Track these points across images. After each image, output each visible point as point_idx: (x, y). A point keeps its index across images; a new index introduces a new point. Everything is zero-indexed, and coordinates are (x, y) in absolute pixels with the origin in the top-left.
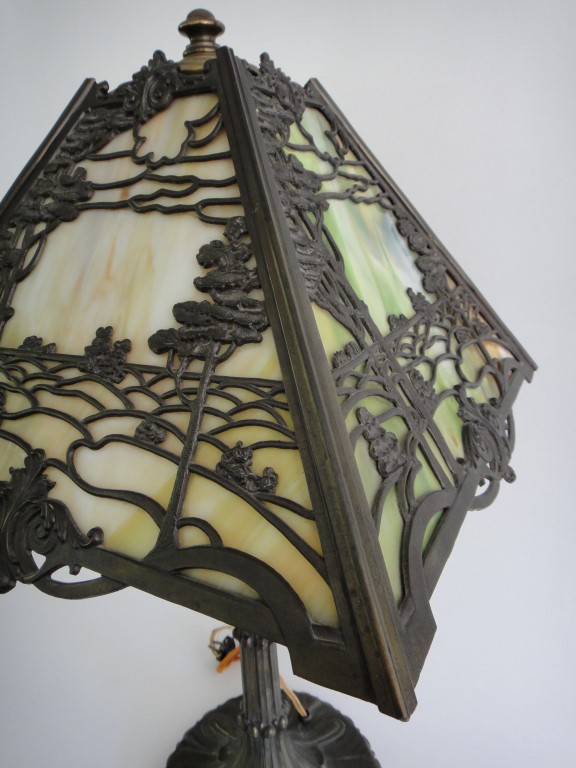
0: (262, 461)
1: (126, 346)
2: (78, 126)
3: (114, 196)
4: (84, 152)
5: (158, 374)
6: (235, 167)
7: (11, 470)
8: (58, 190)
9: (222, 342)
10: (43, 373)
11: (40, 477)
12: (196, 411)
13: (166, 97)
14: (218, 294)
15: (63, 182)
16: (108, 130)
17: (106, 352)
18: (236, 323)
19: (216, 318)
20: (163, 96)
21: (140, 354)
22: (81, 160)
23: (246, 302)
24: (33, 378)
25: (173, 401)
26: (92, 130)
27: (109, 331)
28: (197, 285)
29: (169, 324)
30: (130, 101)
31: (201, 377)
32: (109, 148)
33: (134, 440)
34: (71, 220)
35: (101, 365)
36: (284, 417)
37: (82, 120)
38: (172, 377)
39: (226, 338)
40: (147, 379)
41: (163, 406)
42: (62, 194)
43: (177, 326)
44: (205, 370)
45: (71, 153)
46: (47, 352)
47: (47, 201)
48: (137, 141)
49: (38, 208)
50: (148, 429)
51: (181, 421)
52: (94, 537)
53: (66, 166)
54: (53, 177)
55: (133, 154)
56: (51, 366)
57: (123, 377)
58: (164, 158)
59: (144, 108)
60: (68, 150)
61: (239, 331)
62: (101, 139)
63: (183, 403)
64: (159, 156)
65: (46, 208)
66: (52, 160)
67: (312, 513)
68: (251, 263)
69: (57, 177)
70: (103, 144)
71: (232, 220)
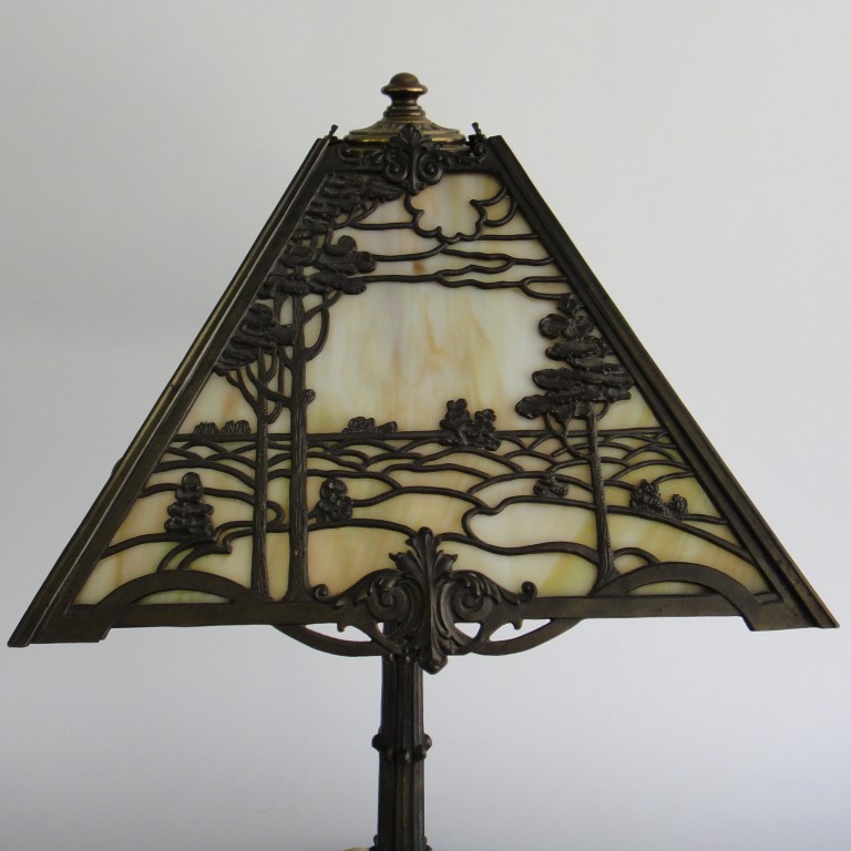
0: (666, 491)
1: (489, 415)
2: (323, 189)
3: (406, 268)
4: (342, 219)
5: (540, 436)
6: (546, 248)
7: (392, 556)
8: (323, 259)
9: (597, 402)
10: (392, 454)
11: (435, 555)
12: (591, 463)
13: (440, 173)
14: (578, 362)
15: (327, 249)
16: (371, 199)
17: (469, 423)
18: (607, 385)
19: (586, 382)
20: (436, 172)
21: (508, 421)
22: (341, 226)
23: (608, 367)
24: (378, 459)
25: (565, 457)
26: (347, 197)
27: (462, 403)
28: (550, 355)
29: (529, 390)
30: (393, 172)
31: (588, 433)
32: (374, 218)
33: (537, 498)
34: (356, 293)
35: (469, 437)
36: (674, 454)
37: (326, 184)
38: (556, 436)
39: (602, 398)
40: (527, 441)
41: (554, 464)
42: (334, 263)
43: (541, 393)
44: (590, 427)
45: (324, 219)
46: (390, 429)
47: (309, 271)
48: (415, 213)
49: (303, 279)
50: (550, 485)
51: (579, 472)
52: (528, 588)
53: (326, 233)
54: (306, 243)
55: (413, 226)
56: (397, 444)
57: (498, 445)
58: (459, 234)
59: (415, 181)
60: (318, 215)
61: (611, 391)
62: (364, 207)
63: (576, 458)
64: (448, 232)
65: (314, 278)
66: (299, 224)
67: (722, 519)
68: (595, 333)
69: (314, 244)
70: (367, 213)
71: (564, 296)
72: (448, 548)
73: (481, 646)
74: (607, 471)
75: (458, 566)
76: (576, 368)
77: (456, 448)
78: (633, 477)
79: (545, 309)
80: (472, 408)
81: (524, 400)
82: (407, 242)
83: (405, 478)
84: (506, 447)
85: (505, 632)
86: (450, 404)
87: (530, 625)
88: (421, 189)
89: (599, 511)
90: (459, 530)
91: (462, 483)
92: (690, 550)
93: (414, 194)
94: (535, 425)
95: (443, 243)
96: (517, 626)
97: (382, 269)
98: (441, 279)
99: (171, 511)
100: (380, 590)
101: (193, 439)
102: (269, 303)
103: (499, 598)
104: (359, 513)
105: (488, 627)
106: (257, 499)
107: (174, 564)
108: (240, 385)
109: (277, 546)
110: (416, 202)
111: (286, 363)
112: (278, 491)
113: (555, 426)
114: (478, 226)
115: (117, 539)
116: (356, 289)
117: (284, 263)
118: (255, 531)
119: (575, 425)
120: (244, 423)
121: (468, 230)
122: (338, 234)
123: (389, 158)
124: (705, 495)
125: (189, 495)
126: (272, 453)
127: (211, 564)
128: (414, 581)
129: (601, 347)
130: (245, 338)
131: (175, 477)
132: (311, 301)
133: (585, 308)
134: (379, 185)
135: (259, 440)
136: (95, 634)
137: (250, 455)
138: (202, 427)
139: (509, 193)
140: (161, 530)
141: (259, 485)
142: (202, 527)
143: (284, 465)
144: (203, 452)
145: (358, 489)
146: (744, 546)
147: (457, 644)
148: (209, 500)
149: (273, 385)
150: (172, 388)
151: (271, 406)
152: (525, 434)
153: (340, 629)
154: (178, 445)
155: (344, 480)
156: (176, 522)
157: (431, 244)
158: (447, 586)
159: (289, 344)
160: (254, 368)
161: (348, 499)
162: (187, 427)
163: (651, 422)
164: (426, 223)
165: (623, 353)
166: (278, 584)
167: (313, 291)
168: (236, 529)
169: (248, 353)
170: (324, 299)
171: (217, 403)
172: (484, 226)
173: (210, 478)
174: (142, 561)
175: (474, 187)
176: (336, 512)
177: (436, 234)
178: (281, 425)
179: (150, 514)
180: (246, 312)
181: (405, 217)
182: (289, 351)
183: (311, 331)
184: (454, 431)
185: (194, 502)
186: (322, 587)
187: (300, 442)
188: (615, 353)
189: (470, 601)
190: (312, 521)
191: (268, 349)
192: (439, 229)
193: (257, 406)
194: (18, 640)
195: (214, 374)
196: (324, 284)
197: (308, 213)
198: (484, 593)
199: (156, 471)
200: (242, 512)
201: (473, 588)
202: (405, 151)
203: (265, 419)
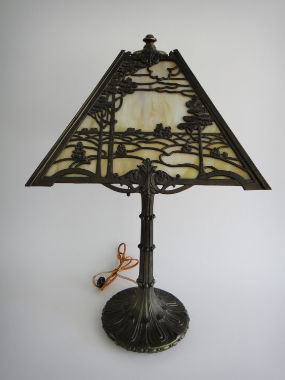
0: (221, 151)
1: (169, 128)
2: (122, 64)
3: (147, 87)
4: (128, 73)
5: (184, 134)
6: (189, 82)
7: (138, 166)
8: (122, 84)
9: (202, 125)
10: (139, 138)
11: (150, 166)
12: (199, 142)
13: (158, 61)
14: (197, 114)
15: (123, 81)
16: (137, 67)
17: (163, 130)
18: (205, 120)
19: (199, 119)
20: (157, 60)
21: (175, 130)
22: (128, 75)
23: (206, 116)
24: (135, 139)
25: (191, 140)
26: (130, 66)
27: (161, 125)
28: (188, 112)
29: (182, 122)
30: (144, 60)
31: (199, 134)
32: (138, 73)
33: (182, 152)
34: (131, 94)
35: (163, 134)
36: (224, 140)
37: (124, 63)
38: (189, 134)
39: (204, 124)
40: (180, 136)
41: (188, 142)
42: (125, 85)
43: (185, 122)
44: (199, 132)
45: (123, 73)
46: (139, 131)
47: (117, 87)
48: (150, 72)
49: (115, 89)
50: (186, 148)
51: (196, 145)
52: (178, 176)
53: (123, 77)
54: (117, 80)
55: (150, 75)
56: (141, 136)
57: (171, 136)
58: (163, 78)
59: (151, 62)
60: (121, 72)
61: (206, 122)
62: (135, 70)
63: (195, 140)
64: (160, 77)
65: (119, 89)
66: (115, 74)
67: (238, 159)
68: (203, 106)
69: (119, 80)
70: (135, 71)
71: (194, 96)
72: (155, 164)
73: (163, 192)
74: (204, 145)
75: (157, 169)
76: (196, 115)
77: (158, 137)
78: (212, 147)
79: (188, 99)
80: (164, 126)
81: (180, 124)
82: (147, 80)
83: (143, 145)
84: (173, 137)
85: (170, 188)
86: (157, 125)
87: (177, 186)
88: (152, 65)
89: (201, 156)
90: (158, 160)
91: (160, 147)
92: (228, 167)
93: (150, 66)
94: (183, 131)
95: (158, 80)
96: (174, 187)
97: (139, 87)
98: (157, 90)
99: (73, 152)
100: (133, 174)
101: (81, 133)
102: (105, 96)
103: (169, 178)
104: (129, 154)
105: (165, 186)
106: (99, 150)
107: (74, 166)
108: (95, 118)
109: (104, 163)
110: (150, 69)
111: (109, 112)
112: (105, 147)
113: (189, 132)
114: (169, 75)
115: (58, 159)
116: (131, 92)
117: (110, 85)
118: (98, 158)
119: (195, 132)
120: (96, 129)
121: (166, 76)
122: (126, 78)
123: (143, 55)
124: (233, 152)
125: (79, 148)
126: (104, 137)
127: (85, 167)
128: (144, 172)
129: (204, 110)
130: (97, 105)
131: (75, 143)
132: (117, 96)
133: (200, 99)
134: (140, 63)
135: (100, 133)
136: (50, 185)
137: (98, 137)
138: (84, 129)
139: (179, 66)
140: (71, 157)
141: (100, 146)
142: (82, 156)
143: (107, 140)
144: (84, 136)
145: (129, 147)
146: (244, 167)
147: (155, 190)
148: (85, 149)
149: (105, 118)
150: (75, 118)
151: (104, 124)
152: (180, 134)
153: (121, 186)
154: (76, 134)
155: (125, 145)
156: (75, 155)
157: (155, 80)
158: (154, 174)
159: (110, 107)
160: (100, 114)
161: (126, 150)
162: (79, 129)
163: (218, 131)
164: (153, 75)
165: (211, 112)
166: (104, 173)
167: (118, 93)
168: (92, 158)
169: (98, 109)
170: (121, 95)
171: (88, 123)
172: (171, 75)
173: (85, 144)
174: (65, 165)
175: (168, 65)
176: (122, 154)
177: (156, 78)
178: (107, 129)
179: (68, 153)
180: (98, 98)
181: (147, 73)
182: (110, 109)
183: (117, 104)
184: (158, 132)
185: (80, 150)
186: (117, 174)
187: (112, 134)
188: (209, 112)
189: (160, 179)
190: (115, 156)
191: (104, 108)
192: (157, 76)
193: (100, 124)
194: (28, 185)
195: (88, 115)
196: (122, 91)
197: (118, 71)
198: (164, 177)
199: (70, 141)
200: (95, 153)
201: (161, 175)
202: (148, 54)
203: (102, 127)
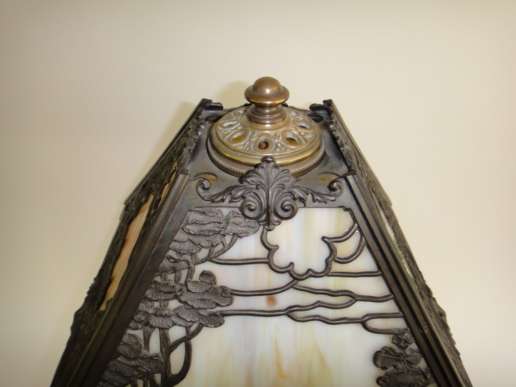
20: (291, 210)
22: (203, 262)
32: (233, 253)
34: (216, 326)
53: (189, 268)
55: (268, 262)
58: (309, 270)
62: (223, 242)
65: (177, 311)
68: (422, 365)
70: (226, 247)
71: (402, 332)
79: (382, 341)
82: (262, 277)
95: (296, 279)
97: (239, 303)
98: (292, 315)
102: (139, 334)
110: (271, 237)
114: (328, 263)
116: (216, 320)
121: (319, 266)
122: (199, 269)
129: (426, 378)
132: (176, 332)
133: (417, 342)
139: (359, 229)
157: (285, 279)
159: (158, 371)
164: (281, 259)
167: (177, 324)
170: (187, 332)
172: (333, 261)
177: (288, 270)
181: (262, 252)
192: (292, 265)
